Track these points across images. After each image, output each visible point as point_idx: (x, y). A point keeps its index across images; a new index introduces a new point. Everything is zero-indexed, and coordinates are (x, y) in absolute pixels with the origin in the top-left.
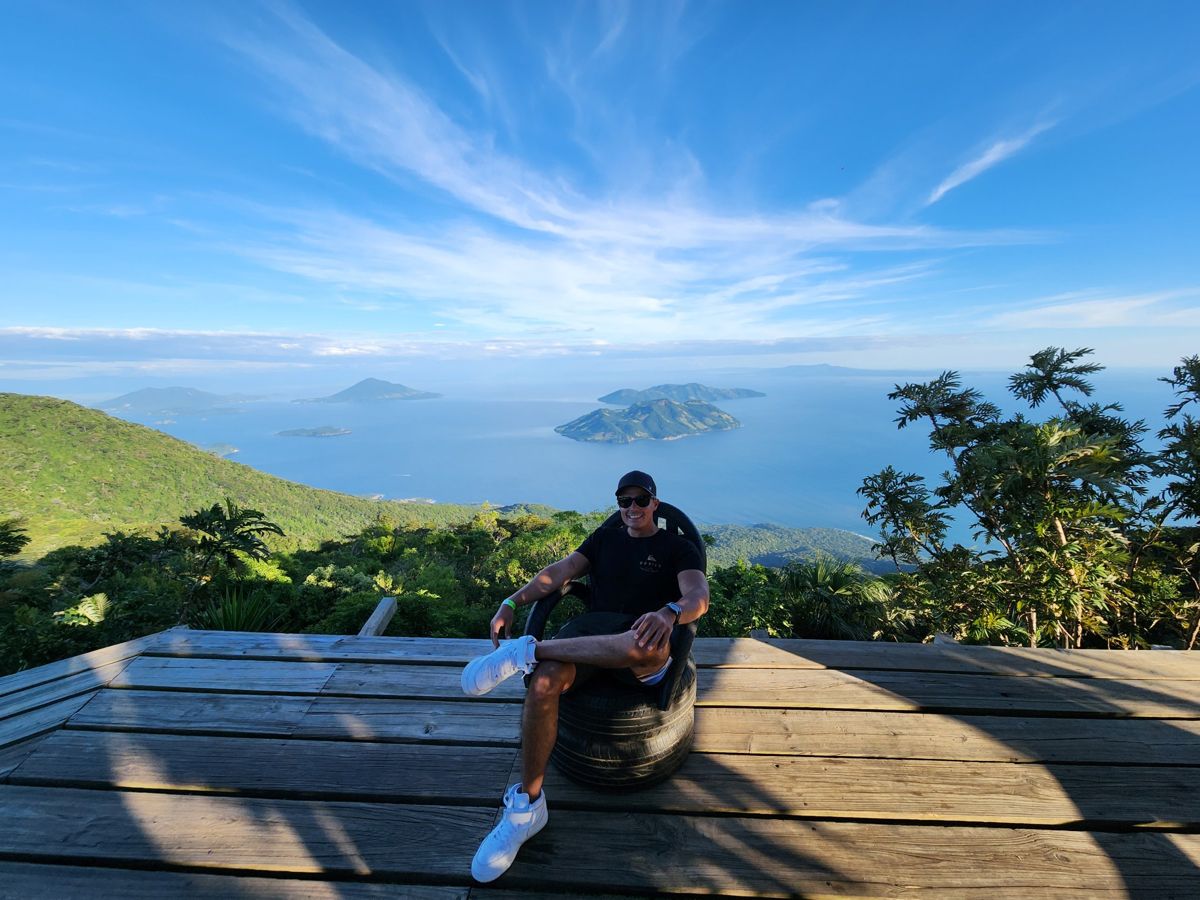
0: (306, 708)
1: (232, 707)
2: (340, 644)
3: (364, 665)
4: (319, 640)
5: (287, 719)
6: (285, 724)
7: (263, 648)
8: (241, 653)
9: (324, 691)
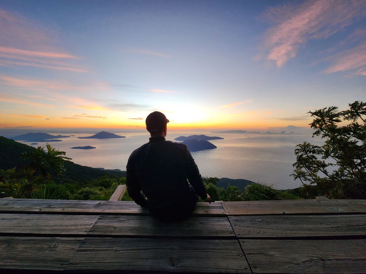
0: (76, 247)
1: (21, 247)
2: (99, 205)
3: (115, 216)
4: (86, 203)
5: (61, 256)
6: (60, 260)
7: (52, 208)
8: (38, 210)
9: (90, 233)
